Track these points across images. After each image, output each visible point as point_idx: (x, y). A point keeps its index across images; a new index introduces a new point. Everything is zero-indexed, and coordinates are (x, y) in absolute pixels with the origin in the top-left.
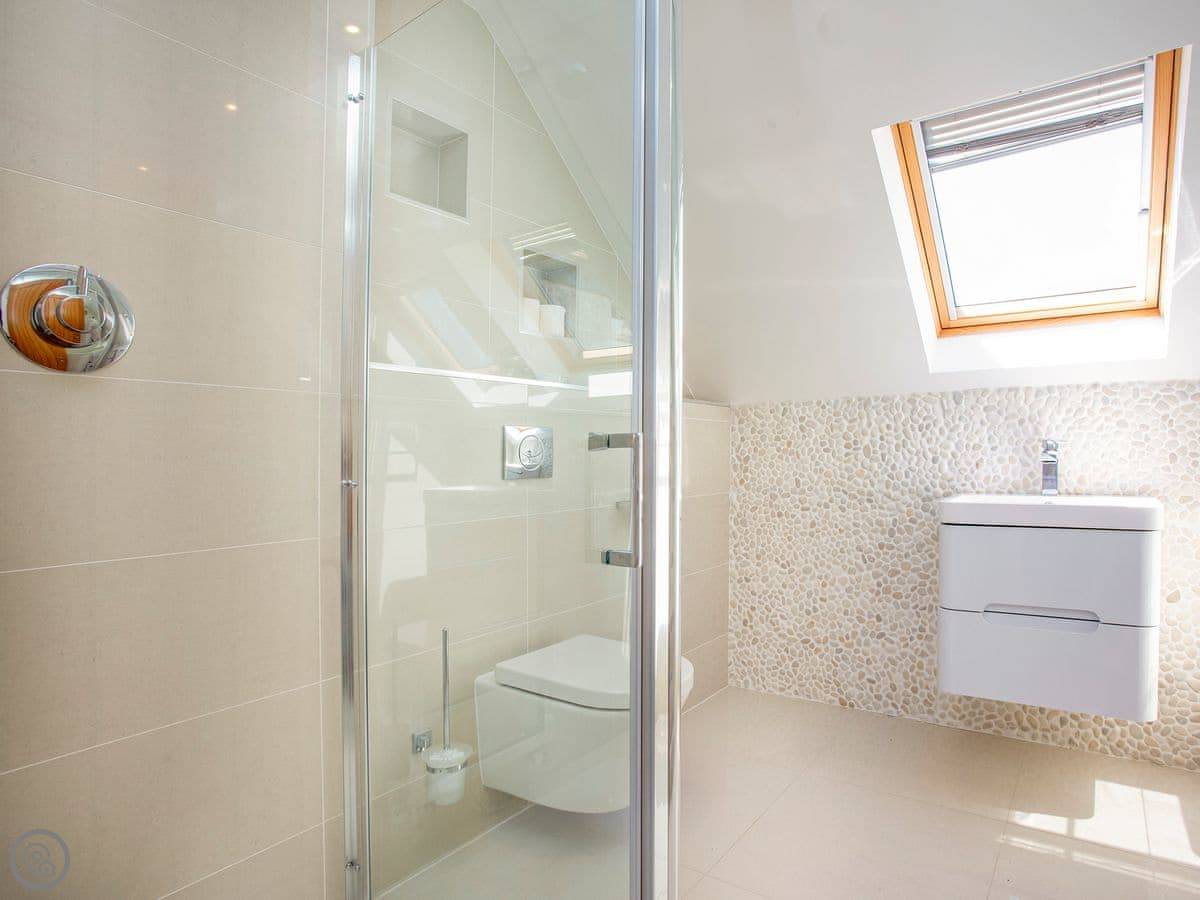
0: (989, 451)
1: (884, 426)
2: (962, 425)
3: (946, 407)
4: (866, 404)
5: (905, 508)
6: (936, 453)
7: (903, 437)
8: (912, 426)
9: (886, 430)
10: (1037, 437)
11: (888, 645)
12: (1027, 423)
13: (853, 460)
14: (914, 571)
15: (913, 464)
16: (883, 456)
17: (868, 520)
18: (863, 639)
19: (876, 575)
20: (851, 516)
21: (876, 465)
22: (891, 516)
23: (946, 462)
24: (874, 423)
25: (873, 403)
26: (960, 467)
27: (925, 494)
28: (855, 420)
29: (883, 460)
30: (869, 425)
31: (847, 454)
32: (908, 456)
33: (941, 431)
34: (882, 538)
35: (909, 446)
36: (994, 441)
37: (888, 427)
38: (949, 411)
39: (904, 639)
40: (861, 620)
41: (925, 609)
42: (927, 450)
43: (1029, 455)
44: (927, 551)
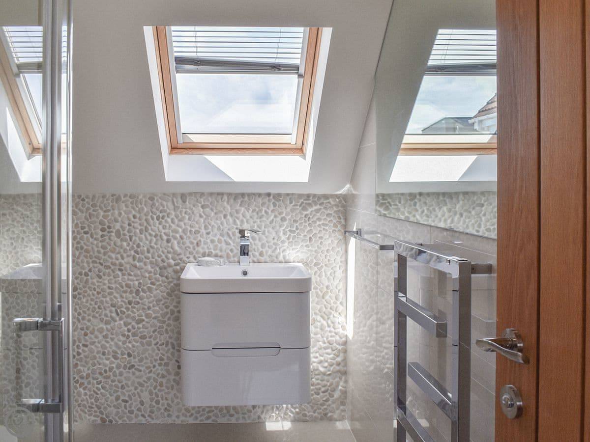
0: (205, 235)
1: (131, 216)
2: (187, 217)
3: (176, 204)
4: (118, 200)
5: (147, 275)
6: (169, 236)
7: (145, 224)
8: (151, 216)
9: (133, 219)
10: (235, 227)
11: (137, 373)
12: (229, 217)
13: (108, 240)
14: (155, 318)
15: (153, 244)
16: (131, 238)
17: (120, 284)
18: (117, 372)
19: (126, 324)
20: (106, 282)
21: (125, 244)
22: (137, 280)
23: (176, 242)
24: (123, 213)
25: (123, 199)
26: (185, 246)
27: (161, 264)
28: (108, 211)
29: (131, 240)
30: (120, 214)
31: (102, 236)
32: (149, 238)
33: (173, 222)
34: (130, 297)
35: (150, 231)
36: (208, 229)
37: (134, 217)
38: (178, 207)
39: (148, 368)
40: (116, 358)
41: (163, 344)
42: (163, 234)
43: (230, 238)
44: (163, 304)
